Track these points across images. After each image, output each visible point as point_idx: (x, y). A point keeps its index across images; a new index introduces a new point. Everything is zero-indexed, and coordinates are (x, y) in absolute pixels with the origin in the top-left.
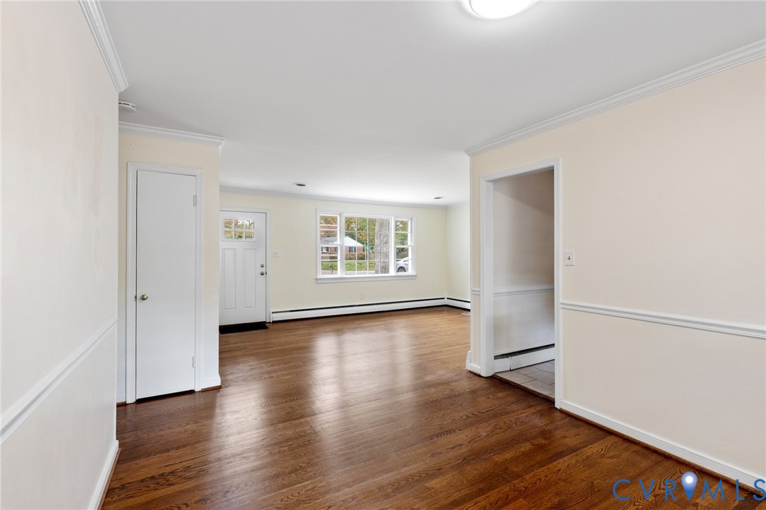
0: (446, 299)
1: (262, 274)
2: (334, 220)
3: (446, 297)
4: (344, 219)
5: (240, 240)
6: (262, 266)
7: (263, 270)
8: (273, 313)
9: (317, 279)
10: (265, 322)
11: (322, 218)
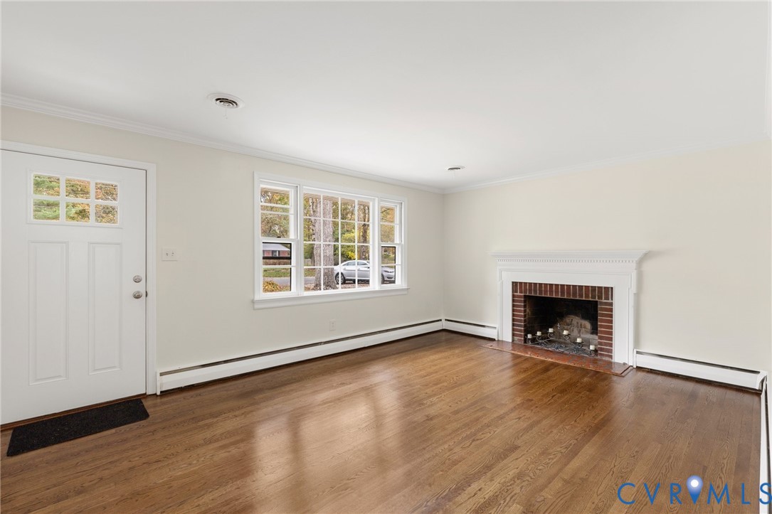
0: (443, 321)
1: (137, 297)
2: (283, 198)
3: (443, 318)
4: (302, 197)
5: (82, 223)
6: (137, 280)
7: (140, 288)
8: (162, 374)
9: (253, 302)
10: (144, 396)
11: (264, 193)
